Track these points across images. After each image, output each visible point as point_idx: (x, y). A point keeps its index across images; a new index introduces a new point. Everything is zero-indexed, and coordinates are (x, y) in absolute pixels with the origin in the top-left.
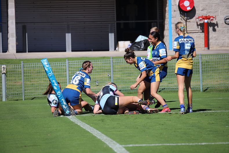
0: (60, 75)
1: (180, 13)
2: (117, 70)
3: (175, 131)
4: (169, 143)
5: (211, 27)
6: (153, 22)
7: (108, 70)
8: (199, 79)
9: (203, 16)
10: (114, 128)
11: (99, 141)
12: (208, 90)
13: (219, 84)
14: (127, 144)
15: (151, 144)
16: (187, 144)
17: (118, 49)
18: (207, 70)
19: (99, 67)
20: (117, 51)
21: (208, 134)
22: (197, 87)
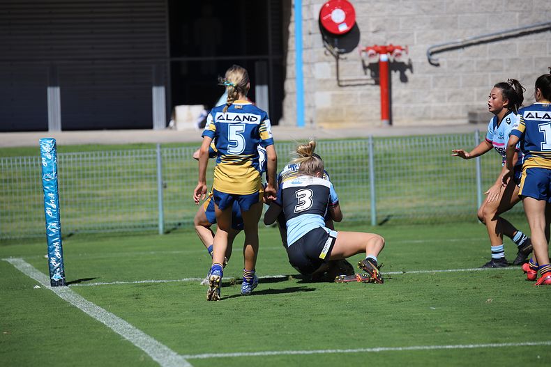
0: (33, 188)
1: (324, 39)
2: (172, 175)
3: (310, 320)
4: (297, 350)
5: (395, 71)
6: (258, 60)
7: (150, 174)
8: (369, 197)
9: (376, 46)
10: (164, 314)
11: (129, 345)
12: (389, 222)
13: (415, 208)
14: (195, 354)
15: (254, 351)
16: (339, 351)
17: (175, 124)
18: (386, 174)
19: (128, 167)
20: (171, 128)
21: (388, 326)
22: (365, 214)
